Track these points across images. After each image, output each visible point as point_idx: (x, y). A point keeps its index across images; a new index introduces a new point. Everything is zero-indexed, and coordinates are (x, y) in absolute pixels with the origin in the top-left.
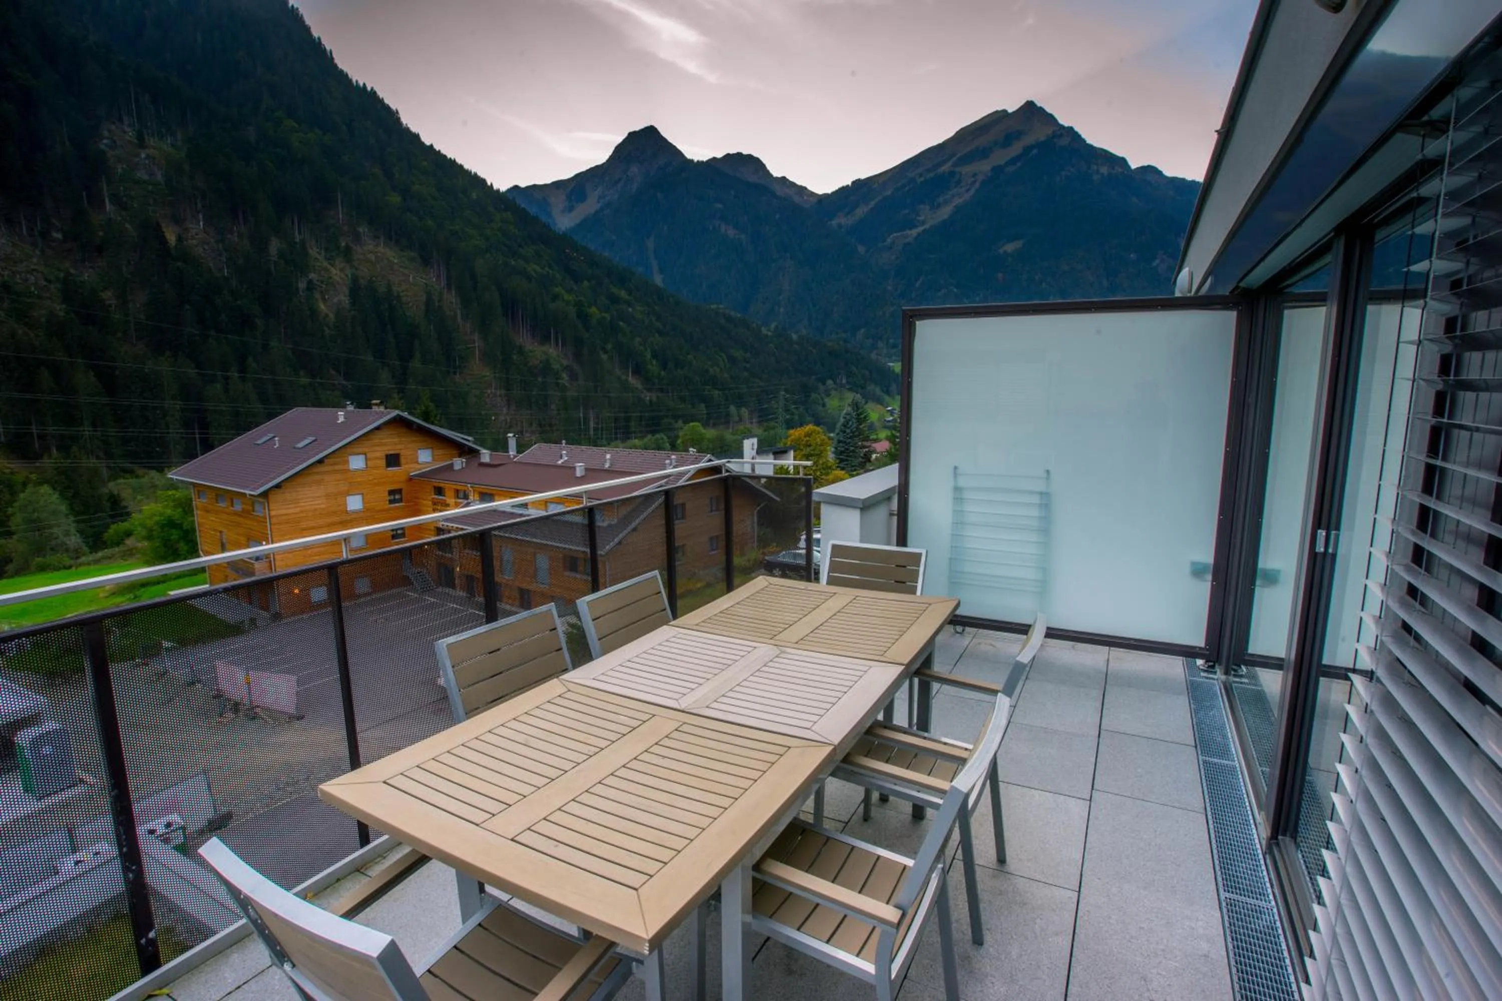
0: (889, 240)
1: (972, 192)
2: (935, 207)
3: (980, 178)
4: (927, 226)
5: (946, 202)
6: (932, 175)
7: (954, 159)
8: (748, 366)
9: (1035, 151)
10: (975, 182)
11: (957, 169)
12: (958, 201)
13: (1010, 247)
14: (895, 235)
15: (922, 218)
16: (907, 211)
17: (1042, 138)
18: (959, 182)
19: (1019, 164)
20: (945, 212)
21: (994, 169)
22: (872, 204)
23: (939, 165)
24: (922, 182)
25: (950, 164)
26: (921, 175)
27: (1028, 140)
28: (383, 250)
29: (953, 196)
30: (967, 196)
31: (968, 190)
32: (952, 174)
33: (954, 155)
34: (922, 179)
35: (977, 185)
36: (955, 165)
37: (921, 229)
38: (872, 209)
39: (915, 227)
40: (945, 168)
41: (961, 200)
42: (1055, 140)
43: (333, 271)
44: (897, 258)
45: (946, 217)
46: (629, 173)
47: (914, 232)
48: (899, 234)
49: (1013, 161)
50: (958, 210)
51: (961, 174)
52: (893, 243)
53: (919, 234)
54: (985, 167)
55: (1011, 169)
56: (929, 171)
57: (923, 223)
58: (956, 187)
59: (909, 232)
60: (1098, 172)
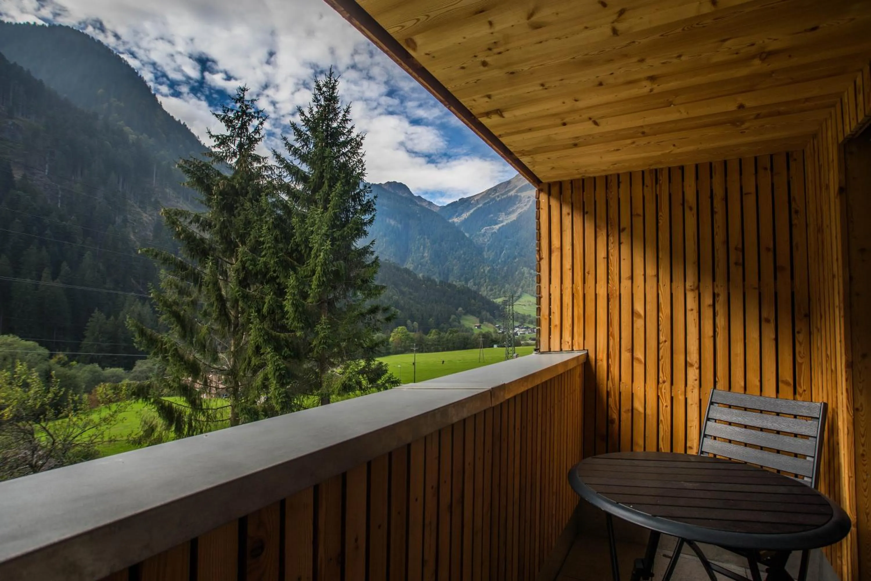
0: (483, 231)
1: (528, 206)
2: (508, 214)
3: (532, 199)
4: (504, 223)
5: (514, 211)
6: (505, 196)
7: (516, 189)
8: (412, 297)
10: (529, 201)
11: (519, 194)
12: (520, 210)
14: (486, 228)
15: (501, 219)
16: (491, 215)
18: (520, 201)
20: (514, 216)
22: (472, 211)
23: (509, 191)
24: (500, 200)
25: (514, 191)
26: (498, 197)
29: (518, 208)
30: (525, 209)
31: (526, 205)
32: (516, 197)
36: (517, 192)
37: (500, 225)
38: (471, 214)
39: (497, 224)
40: (512, 193)
41: (522, 210)
43: (145, 215)
44: (489, 241)
45: (515, 219)
47: (497, 227)
48: (488, 227)
50: (521, 216)
51: (521, 196)
52: (486, 232)
53: (500, 228)
54: (534, 194)
56: (503, 195)
57: (502, 222)
58: (519, 203)
59: (494, 227)
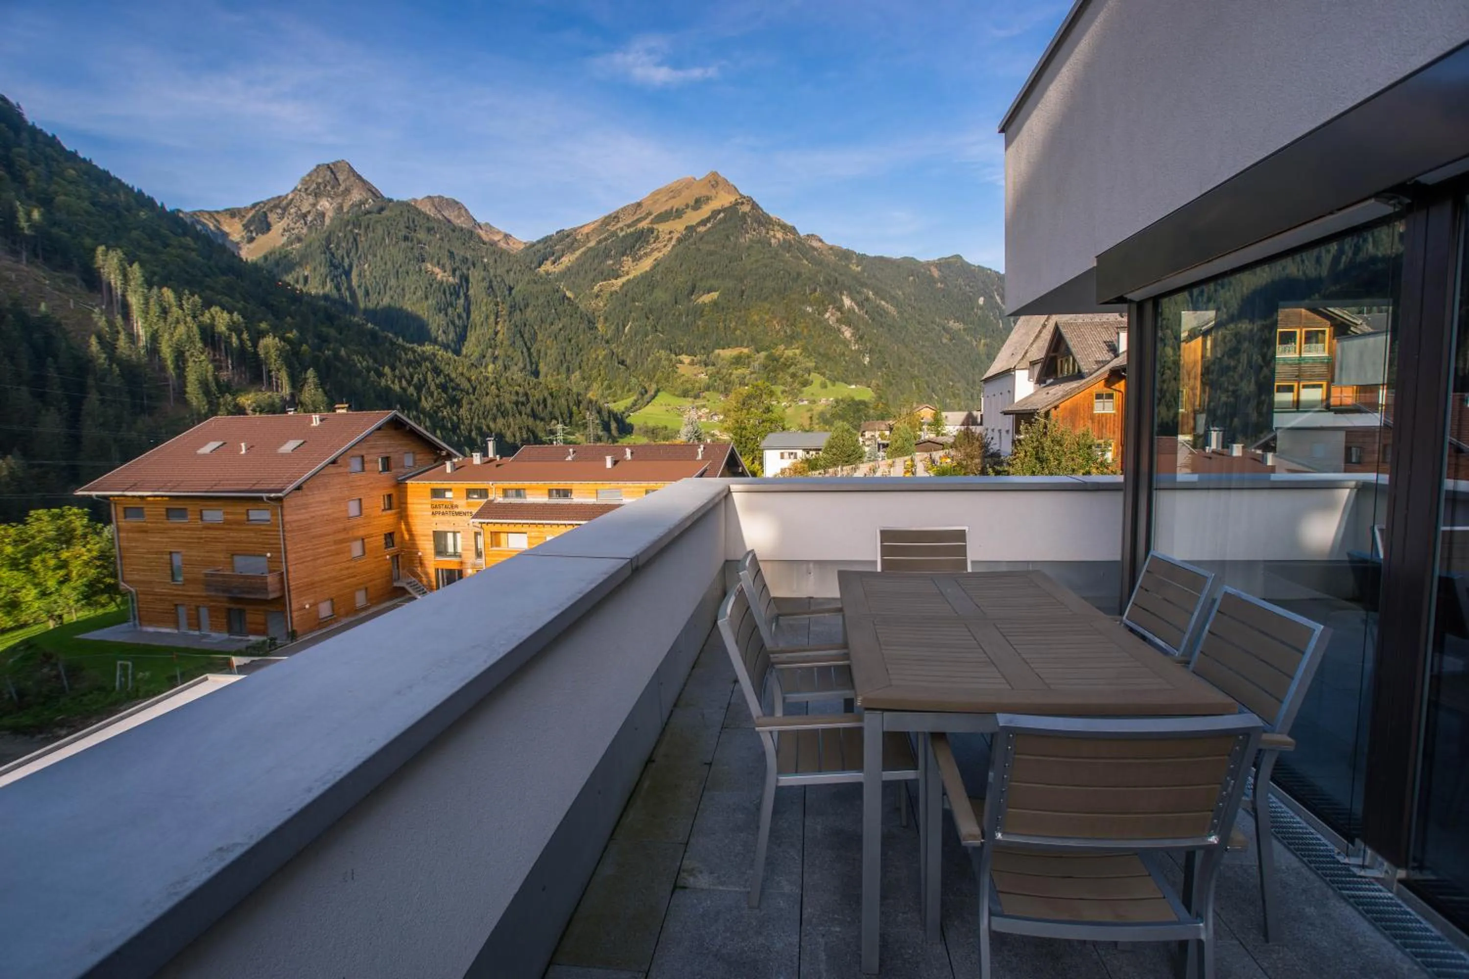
0: (597, 288)
1: (669, 248)
2: (637, 259)
3: (676, 236)
4: (631, 276)
5: (646, 255)
6: (632, 229)
7: (651, 217)
9: (722, 215)
10: (671, 238)
11: (655, 226)
12: (656, 255)
13: (707, 298)
14: (601, 283)
15: (626, 269)
16: (611, 262)
17: (727, 205)
18: (657, 238)
19: (709, 225)
20: (646, 265)
21: (687, 228)
22: (578, 253)
23: (639, 220)
24: (624, 236)
25: (648, 220)
26: (621, 229)
27: (715, 205)
28: (26, 269)
29: (653, 250)
30: (666, 250)
31: (665, 246)
32: (651, 231)
33: (649, 214)
34: (623, 233)
35: (674, 242)
36: (652, 222)
37: (624, 279)
38: (577, 259)
39: (619, 277)
40: (644, 224)
41: (660, 255)
42: (738, 207)
44: (605, 305)
45: (648, 269)
46: (319, 207)
47: (619, 282)
48: (605, 283)
49: (703, 223)
50: (657, 264)
51: (658, 231)
52: (601, 291)
53: (624, 284)
54: (679, 226)
55: (702, 229)
56: (629, 226)
57: (628, 273)
58: (654, 242)
59: (614, 281)
60: (774, 236)
